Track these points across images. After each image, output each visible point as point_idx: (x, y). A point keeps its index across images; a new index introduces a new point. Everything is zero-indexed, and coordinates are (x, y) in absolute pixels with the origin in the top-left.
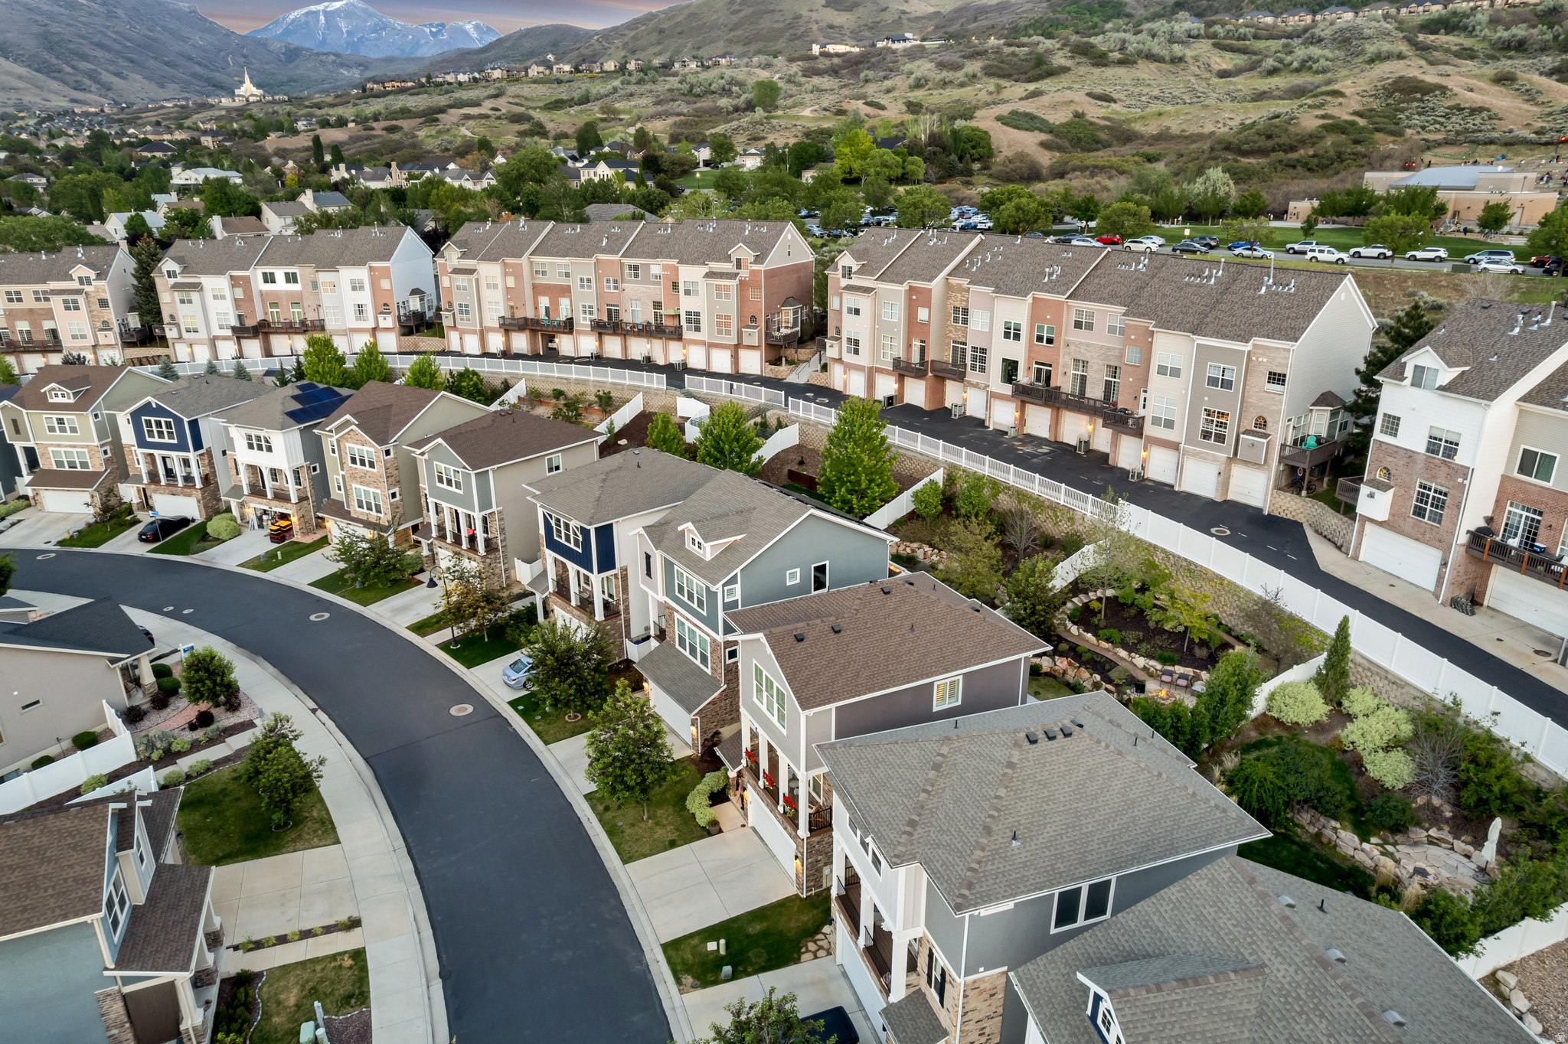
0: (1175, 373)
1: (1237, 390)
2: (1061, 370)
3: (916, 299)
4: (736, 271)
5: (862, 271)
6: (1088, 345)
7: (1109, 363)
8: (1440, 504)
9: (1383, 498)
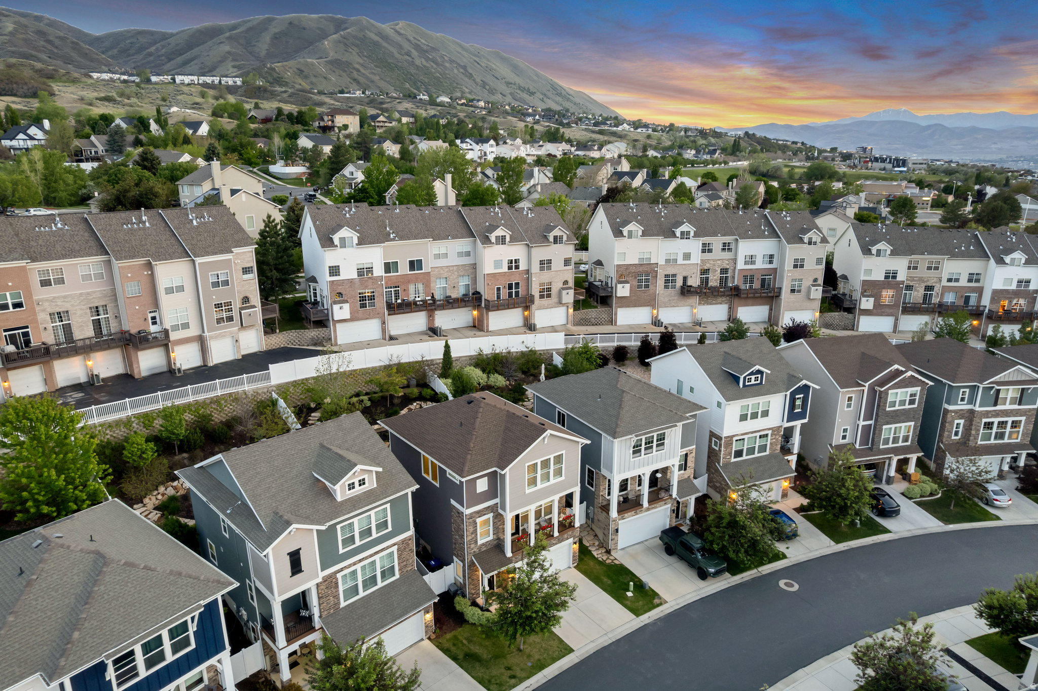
0: (181, 289)
2: (38, 328)
7: (92, 305)
8: (372, 298)
9: (346, 306)
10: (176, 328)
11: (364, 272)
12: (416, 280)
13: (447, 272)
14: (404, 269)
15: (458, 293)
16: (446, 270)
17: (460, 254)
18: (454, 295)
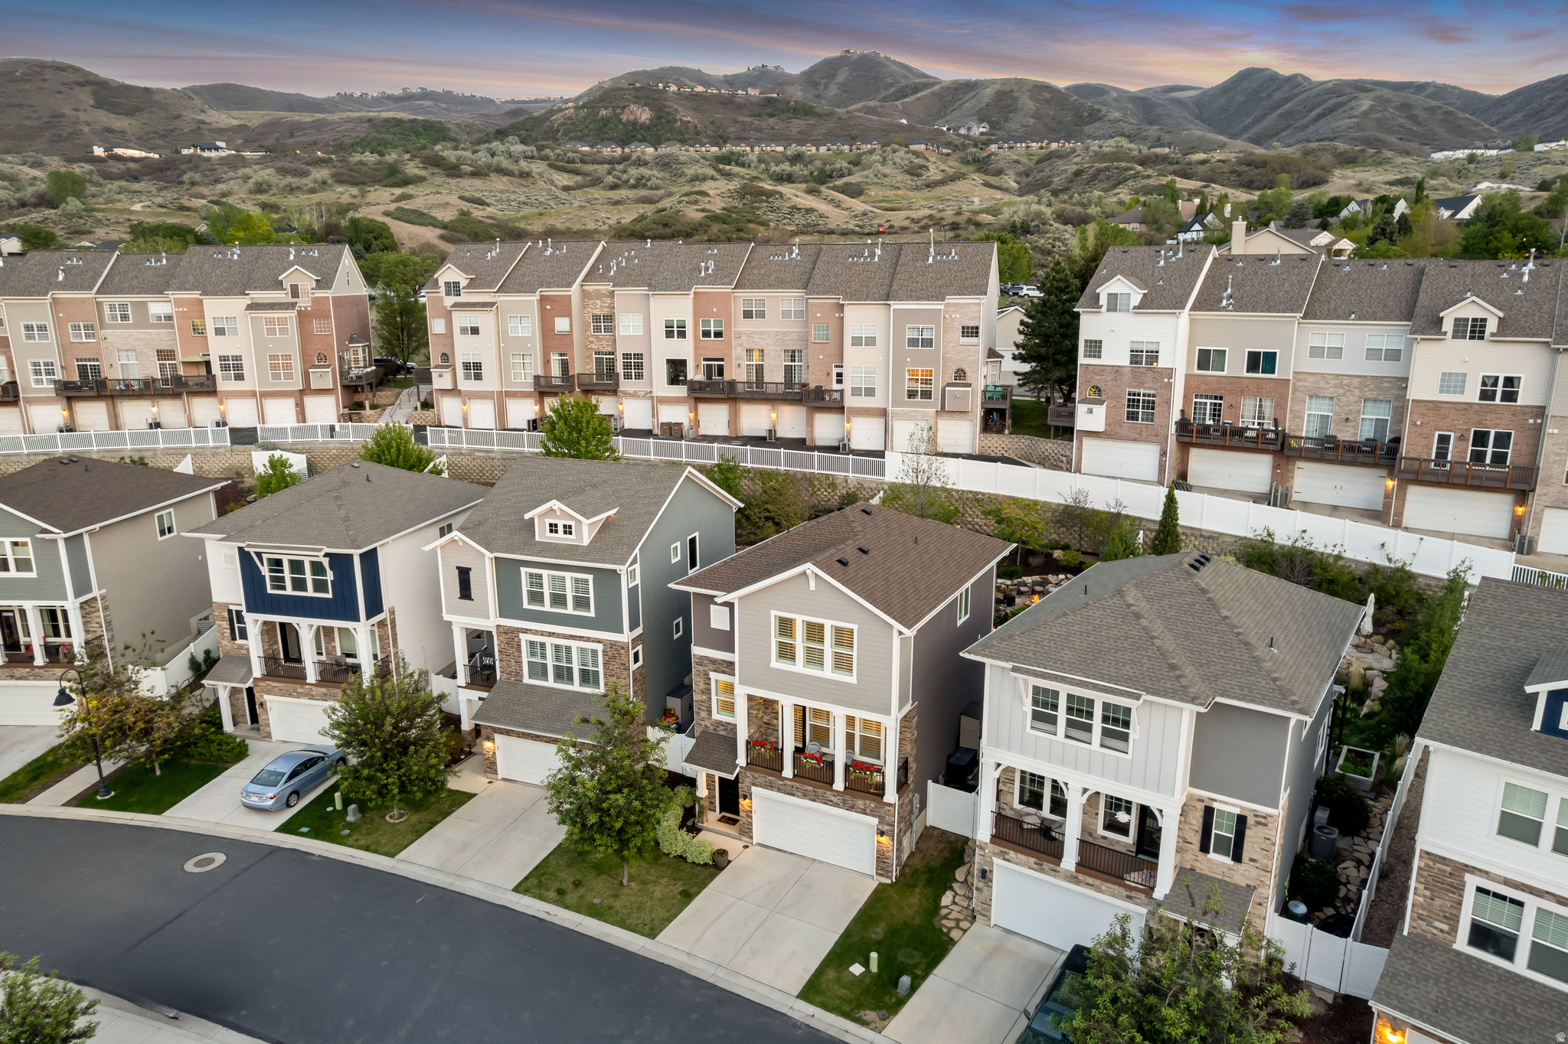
0: (871, 341)
1: (938, 347)
2: (734, 363)
3: (550, 309)
4: (291, 300)
5: (472, 284)
6: (762, 333)
7: (787, 348)
8: (1150, 405)
9: (1100, 411)
10: (856, 392)
11: (1144, 358)
12: (1258, 391)
13: (1336, 386)
14: (1235, 366)
15: (1355, 434)
16: (1333, 382)
17: (1373, 354)
18: (1345, 435)
